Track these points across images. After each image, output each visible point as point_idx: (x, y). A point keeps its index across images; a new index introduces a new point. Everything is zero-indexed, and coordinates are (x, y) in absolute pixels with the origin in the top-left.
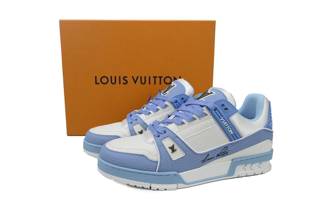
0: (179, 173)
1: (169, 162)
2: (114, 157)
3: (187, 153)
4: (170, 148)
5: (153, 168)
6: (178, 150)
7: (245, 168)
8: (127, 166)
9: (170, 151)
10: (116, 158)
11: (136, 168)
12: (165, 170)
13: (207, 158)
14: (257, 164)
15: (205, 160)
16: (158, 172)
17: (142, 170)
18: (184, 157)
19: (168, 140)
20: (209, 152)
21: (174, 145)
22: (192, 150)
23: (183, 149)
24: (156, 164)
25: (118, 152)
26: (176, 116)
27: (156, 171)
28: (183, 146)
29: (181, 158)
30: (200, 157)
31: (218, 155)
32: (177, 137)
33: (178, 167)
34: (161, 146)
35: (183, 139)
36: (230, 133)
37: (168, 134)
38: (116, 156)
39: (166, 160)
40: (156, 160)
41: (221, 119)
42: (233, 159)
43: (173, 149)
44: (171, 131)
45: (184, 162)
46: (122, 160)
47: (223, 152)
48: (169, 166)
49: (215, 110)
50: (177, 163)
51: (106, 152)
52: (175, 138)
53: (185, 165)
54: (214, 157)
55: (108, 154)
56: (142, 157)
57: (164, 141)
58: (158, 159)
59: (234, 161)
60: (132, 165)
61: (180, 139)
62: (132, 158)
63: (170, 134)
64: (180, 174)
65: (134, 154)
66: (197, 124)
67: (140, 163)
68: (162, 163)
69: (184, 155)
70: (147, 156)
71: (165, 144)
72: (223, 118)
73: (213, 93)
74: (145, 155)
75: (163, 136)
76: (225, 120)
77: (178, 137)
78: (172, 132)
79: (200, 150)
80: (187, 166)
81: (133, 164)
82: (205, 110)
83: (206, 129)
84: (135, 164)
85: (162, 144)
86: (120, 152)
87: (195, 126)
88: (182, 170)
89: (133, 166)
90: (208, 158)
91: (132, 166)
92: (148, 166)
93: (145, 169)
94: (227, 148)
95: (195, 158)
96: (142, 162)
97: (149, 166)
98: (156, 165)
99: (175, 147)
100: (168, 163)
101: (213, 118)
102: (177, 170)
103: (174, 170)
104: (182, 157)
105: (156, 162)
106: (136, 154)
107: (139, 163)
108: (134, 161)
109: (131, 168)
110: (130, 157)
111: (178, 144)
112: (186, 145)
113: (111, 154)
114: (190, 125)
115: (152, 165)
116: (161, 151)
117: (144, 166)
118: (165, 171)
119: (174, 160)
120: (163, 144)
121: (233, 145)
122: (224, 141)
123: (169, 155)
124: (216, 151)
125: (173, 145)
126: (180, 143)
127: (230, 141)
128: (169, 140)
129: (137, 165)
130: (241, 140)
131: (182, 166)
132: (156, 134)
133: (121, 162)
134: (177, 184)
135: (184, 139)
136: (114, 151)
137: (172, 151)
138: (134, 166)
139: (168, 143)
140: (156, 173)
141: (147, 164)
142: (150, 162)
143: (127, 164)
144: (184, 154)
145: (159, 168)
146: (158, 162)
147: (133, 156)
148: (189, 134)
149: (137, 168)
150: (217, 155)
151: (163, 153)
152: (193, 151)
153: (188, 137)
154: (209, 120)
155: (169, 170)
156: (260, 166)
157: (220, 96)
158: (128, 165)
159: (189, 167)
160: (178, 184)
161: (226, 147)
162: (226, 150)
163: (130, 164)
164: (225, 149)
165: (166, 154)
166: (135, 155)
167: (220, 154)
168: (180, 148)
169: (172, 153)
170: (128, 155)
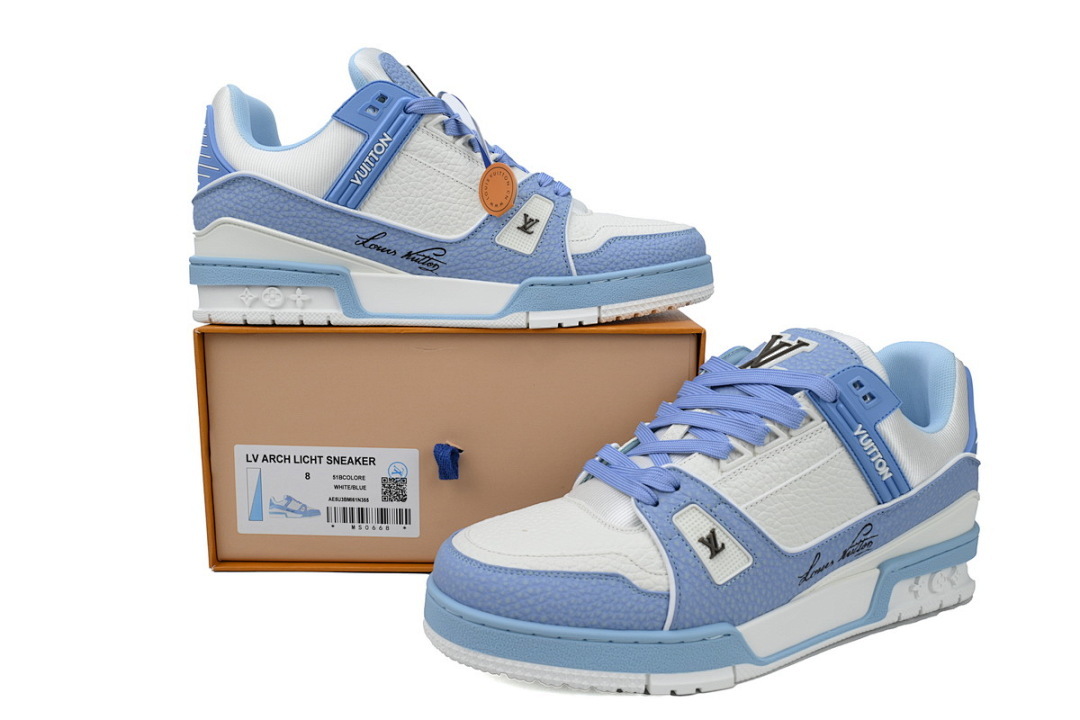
0: (734, 625)
1: (704, 591)
2: (511, 589)
3: (759, 554)
4: (702, 541)
5: (654, 619)
6: (731, 548)
7: (916, 588)
8: (560, 619)
9: (704, 552)
10: (519, 594)
11: (595, 622)
12: (695, 621)
13: (815, 566)
14: (946, 572)
15: (807, 574)
16: (671, 629)
17: (615, 629)
18: (748, 569)
19: (694, 514)
20: (821, 545)
21: (716, 531)
22: (772, 543)
23: (744, 543)
24: (663, 602)
25: (522, 571)
26: (692, 427)
27: (662, 629)
28: (745, 533)
29: (740, 574)
30: (795, 567)
31: (845, 552)
32: (722, 501)
33: (733, 606)
34: (671, 540)
35: (741, 508)
36: (882, 476)
37: (689, 493)
38: (518, 588)
39: (697, 584)
40: (662, 588)
41: (853, 430)
42: (883, 563)
43: (712, 544)
44: (697, 481)
45: (749, 590)
46: (541, 600)
47: (859, 541)
48: (707, 605)
49: (835, 401)
50: (730, 593)
51: (471, 575)
52: (716, 505)
53: (752, 598)
54: (832, 562)
55: (483, 579)
56: (613, 583)
57: (678, 518)
58: (669, 585)
59: (888, 570)
60: (579, 614)
61: (731, 506)
62: (576, 588)
63: (698, 493)
64: (741, 629)
65: (583, 574)
66: (782, 452)
67: (607, 606)
68: (684, 598)
69: (750, 564)
70: (628, 576)
71: (683, 528)
72: (860, 426)
73: (807, 345)
74: (620, 572)
75: (672, 500)
76: (867, 435)
77: (727, 503)
78: (704, 485)
79: (795, 540)
80: (759, 601)
81: (585, 611)
82: (801, 404)
83: (812, 467)
84: (589, 608)
85: (675, 528)
86: (528, 571)
87: (776, 458)
88: (744, 616)
89: (583, 616)
90: (816, 568)
91: (580, 617)
92: (636, 613)
93: (625, 624)
94: (869, 527)
95: (781, 571)
96: (616, 600)
97: (640, 611)
98: (665, 607)
99: (721, 538)
100: (703, 595)
101: (829, 430)
102: (730, 616)
103: (721, 618)
104: (743, 572)
105: (663, 595)
106: (589, 574)
107: (604, 603)
108: (587, 598)
109: (577, 626)
110: (570, 587)
111: (730, 529)
112: (754, 527)
113: (494, 579)
114: (758, 456)
115: (651, 607)
116: (675, 554)
117: (622, 615)
118: (693, 626)
119: (721, 583)
120: (678, 530)
121: (888, 516)
122: (861, 505)
123: (703, 567)
124: (839, 542)
125: (713, 532)
126: (735, 522)
127: (879, 504)
128: (697, 512)
129: (598, 612)
130: (911, 498)
131: (744, 602)
132: (646, 495)
133: (539, 608)
134: (734, 668)
135: (745, 506)
136: (506, 569)
137: (710, 554)
138: (588, 617)
139: (693, 524)
140: (665, 634)
141: (632, 607)
142: (643, 599)
143: (564, 611)
144: (748, 559)
145: (676, 613)
146: (669, 596)
147: (578, 580)
148: (760, 488)
149: (599, 623)
150: (842, 555)
151: (683, 560)
152: (776, 547)
153: (755, 500)
154: (819, 436)
155: (707, 621)
156: (953, 578)
157: (837, 353)
158: (565, 614)
159: (765, 603)
160: (738, 667)
161: (868, 525)
162: (868, 536)
163: (571, 612)
164: (864, 532)
165: (693, 565)
166: (586, 576)
167: (851, 550)
168: (737, 538)
169: (711, 557)
170: (562, 580)
